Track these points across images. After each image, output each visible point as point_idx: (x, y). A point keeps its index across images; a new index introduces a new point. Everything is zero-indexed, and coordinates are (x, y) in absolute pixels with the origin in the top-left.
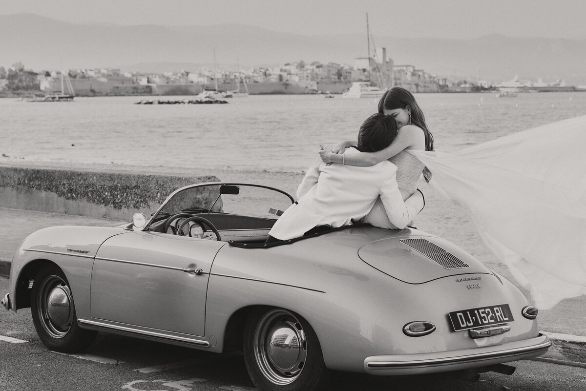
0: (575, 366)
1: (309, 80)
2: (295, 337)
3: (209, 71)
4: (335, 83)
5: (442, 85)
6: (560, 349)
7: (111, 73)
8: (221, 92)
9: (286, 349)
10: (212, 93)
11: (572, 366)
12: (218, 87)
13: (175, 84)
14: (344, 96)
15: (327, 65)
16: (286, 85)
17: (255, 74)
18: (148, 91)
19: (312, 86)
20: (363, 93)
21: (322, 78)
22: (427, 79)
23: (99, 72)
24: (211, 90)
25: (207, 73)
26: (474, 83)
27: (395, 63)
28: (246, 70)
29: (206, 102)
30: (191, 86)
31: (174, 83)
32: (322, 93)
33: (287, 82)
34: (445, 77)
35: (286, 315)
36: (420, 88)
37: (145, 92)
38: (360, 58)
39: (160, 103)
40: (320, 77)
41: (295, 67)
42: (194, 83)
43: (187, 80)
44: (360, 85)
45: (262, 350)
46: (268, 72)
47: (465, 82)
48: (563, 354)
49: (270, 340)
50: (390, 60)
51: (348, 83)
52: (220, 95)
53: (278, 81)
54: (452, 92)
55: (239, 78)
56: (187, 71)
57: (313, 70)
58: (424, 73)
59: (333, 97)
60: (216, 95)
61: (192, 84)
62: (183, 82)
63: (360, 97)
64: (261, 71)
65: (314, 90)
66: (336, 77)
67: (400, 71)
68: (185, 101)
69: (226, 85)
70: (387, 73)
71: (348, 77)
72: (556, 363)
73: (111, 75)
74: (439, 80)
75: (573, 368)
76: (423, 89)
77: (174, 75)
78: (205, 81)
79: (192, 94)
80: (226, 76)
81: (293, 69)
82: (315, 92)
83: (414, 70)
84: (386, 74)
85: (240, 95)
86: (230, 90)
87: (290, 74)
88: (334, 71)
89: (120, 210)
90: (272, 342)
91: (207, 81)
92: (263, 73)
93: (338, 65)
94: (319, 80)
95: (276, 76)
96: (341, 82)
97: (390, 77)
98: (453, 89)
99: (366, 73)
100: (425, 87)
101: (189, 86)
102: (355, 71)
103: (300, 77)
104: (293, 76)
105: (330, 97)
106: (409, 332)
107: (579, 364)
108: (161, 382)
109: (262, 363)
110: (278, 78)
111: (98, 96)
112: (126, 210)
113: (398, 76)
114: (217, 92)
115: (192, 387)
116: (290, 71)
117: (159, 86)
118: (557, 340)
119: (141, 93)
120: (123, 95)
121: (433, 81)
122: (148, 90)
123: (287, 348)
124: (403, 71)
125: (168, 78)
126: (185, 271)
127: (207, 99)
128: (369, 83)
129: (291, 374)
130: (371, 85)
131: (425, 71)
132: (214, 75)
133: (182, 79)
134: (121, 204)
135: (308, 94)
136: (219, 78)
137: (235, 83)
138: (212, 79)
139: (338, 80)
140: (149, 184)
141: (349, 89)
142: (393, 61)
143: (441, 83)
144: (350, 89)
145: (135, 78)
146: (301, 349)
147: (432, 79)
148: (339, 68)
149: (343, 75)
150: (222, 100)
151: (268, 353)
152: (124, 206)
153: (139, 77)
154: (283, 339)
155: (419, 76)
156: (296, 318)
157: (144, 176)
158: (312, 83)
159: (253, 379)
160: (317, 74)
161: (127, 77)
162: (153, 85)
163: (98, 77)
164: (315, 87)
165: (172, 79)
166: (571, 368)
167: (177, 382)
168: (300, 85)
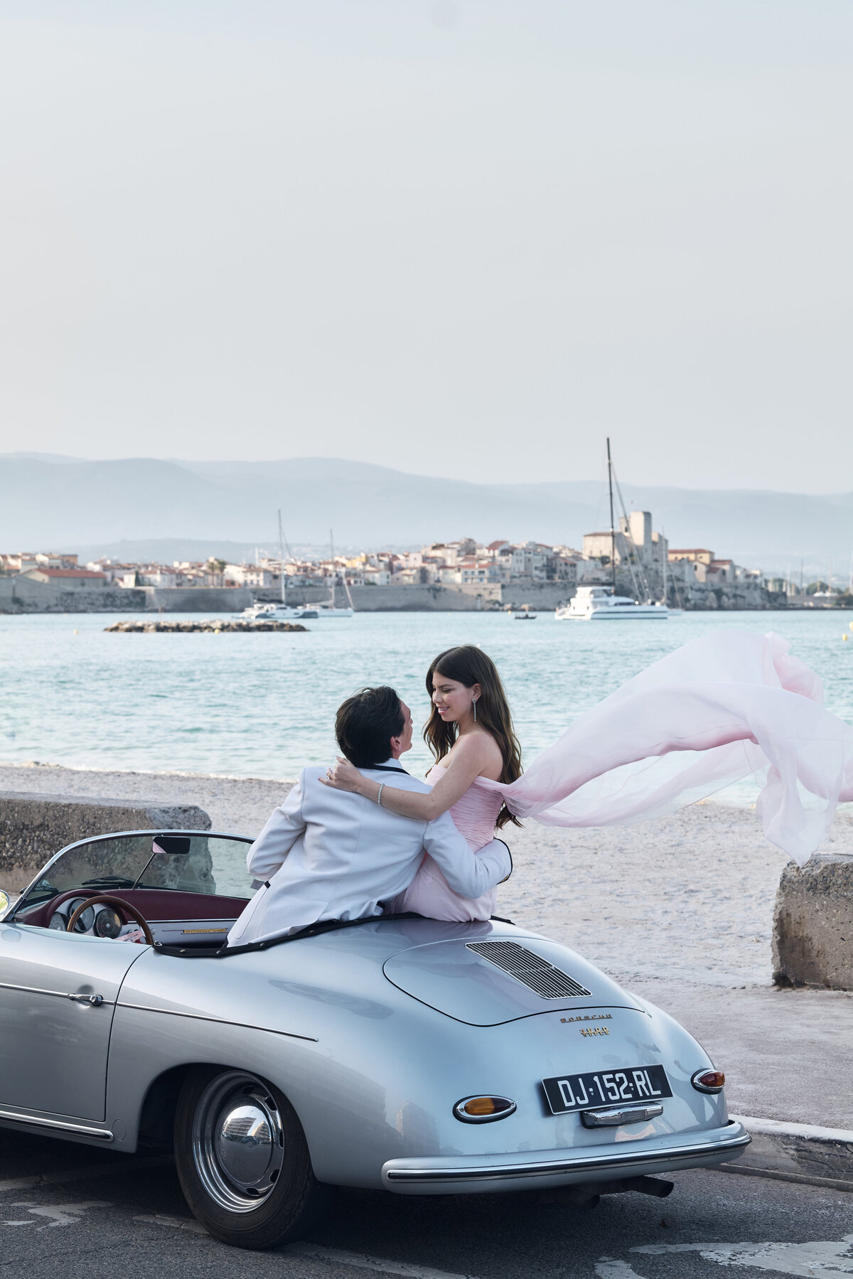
0: (820, 1185)
1: (485, 581)
2: (265, 1124)
3: (270, 560)
4: (541, 586)
5: (773, 593)
6: (792, 1152)
7: (57, 563)
8: (294, 605)
9: (247, 1147)
10: (271, 607)
11: (814, 1185)
12: (288, 595)
13: (197, 587)
14: (557, 616)
15: (523, 549)
16: (436, 591)
17: (368, 568)
18: (137, 601)
19: (491, 593)
20: (599, 609)
21: (513, 577)
22: (741, 579)
23: (33, 560)
24: (271, 601)
25: (265, 565)
26: (843, 589)
27: (671, 546)
28: (349, 559)
29: (260, 628)
30: (231, 592)
31: (194, 585)
32: (513, 609)
33: (438, 585)
34: (781, 576)
35: (251, 1083)
36: (725, 599)
37: (130, 604)
38: (595, 535)
39: (160, 629)
40: (508, 574)
41: (455, 553)
42: (237, 587)
43: (222, 580)
44: (592, 592)
45: (208, 1145)
46: (395, 563)
47: (824, 587)
48: (798, 1162)
49: (221, 1129)
50: (660, 537)
51: (569, 589)
52: (290, 612)
53: (418, 581)
54: (794, 608)
55: (334, 574)
56: (221, 561)
57: (494, 557)
58: (734, 568)
59: (533, 618)
60: (280, 611)
61: (232, 587)
62: (212, 583)
63: (592, 619)
64: (381, 561)
65: (497, 602)
66: (544, 574)
67: (681, 563)
68: (213, 626)
69: (305, 590)
70: (654, 566)
71: (570, 575)
72: (784, 1179)
73: (58, 568)
74: (766, 582)
75: (815, 1188)
76: (732, 601)
77: (193, 568)
78: (259, 580)
79: (233, 610)
80: (306, 569)
81: (451, 558)
82: (497, 606)
83: (713, 561)
84: (651, 569)
85: (337, 611)
86: (314, 601)
87: (444, 567)
88: (539, 562)
89: (9, 873)
90: (223, 1132)
91: (265, 582)
92: (385, 565)
93: (547, 547)
94: (507, 580)
95: (414, 572)
96: (553, 585)
97: (660, 574)
98: (798, 602)
99: (608, 566)
100: (735, 596)
101: (223, 592)
102: (585, 560)
103: (466, 572)
104: (450, 571)
105: (527, 617)
106: (464, 1114)
107: (825, 1181)
108: (26, 1208)
109: (206, 1170)
110: (418, 576)
111: (28, 613)
112: (21, 871)
113: (677, 572)
114: (283, 606)
115: (81, 1216)
116: (444, 561)
117: (158, 592)
118: (788, 1136)
119: (122, 605)
120: (84, 612)
121: (752, 582)
122: (138, 599)
123: (250, 1143)
124: (689, 561)
125: (180, 574)
126: (73, 999)
127: (262, 621)
128: (612, 589)
129: (257, 1193)
130: (617, 594)
131: (736, 563)
132: (280, 569)
133: (210, 578)
134: (13, 861)
135: (482, 610)
136: (291, 573)
137: (326, 586)
138: (276, 577)
139: (546, 581)
140: (67, 822)
141: (568, 601)
142: (667, 541)
143: (771, 588)
144: (572, 600)
145: (108, 574)
146: (275, 1145)
147: (751, 580)
148: (551, 555)
149: (558, 570)
150: (294, 622)
151: (218, 1153)
152: (17, 864)
153: (118, 573)
154: (246, 1126)
155: (724, 572)
156: (265, 1088)
157: (57, 805)
158: (491, 586)
159: (190, 1202)
160: (501, 568)
161: (91, 572)
162: (150, 590)
163: (30, 571)
164: (498, 596)
165: (190, 577)
166: (810, 1188)
167: (56, 1207)
168: (464, 591)
